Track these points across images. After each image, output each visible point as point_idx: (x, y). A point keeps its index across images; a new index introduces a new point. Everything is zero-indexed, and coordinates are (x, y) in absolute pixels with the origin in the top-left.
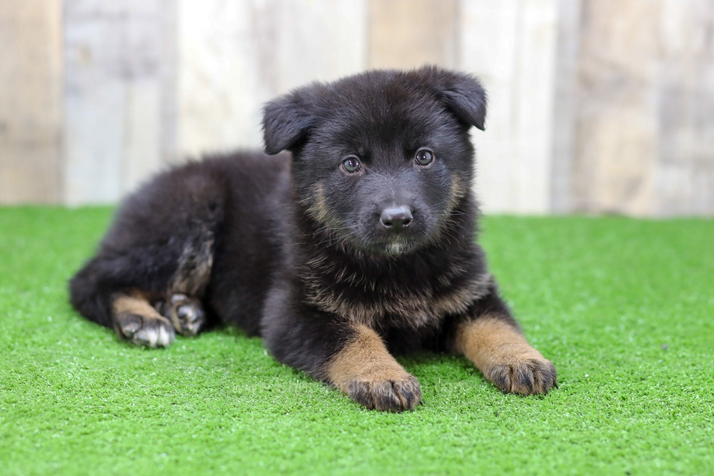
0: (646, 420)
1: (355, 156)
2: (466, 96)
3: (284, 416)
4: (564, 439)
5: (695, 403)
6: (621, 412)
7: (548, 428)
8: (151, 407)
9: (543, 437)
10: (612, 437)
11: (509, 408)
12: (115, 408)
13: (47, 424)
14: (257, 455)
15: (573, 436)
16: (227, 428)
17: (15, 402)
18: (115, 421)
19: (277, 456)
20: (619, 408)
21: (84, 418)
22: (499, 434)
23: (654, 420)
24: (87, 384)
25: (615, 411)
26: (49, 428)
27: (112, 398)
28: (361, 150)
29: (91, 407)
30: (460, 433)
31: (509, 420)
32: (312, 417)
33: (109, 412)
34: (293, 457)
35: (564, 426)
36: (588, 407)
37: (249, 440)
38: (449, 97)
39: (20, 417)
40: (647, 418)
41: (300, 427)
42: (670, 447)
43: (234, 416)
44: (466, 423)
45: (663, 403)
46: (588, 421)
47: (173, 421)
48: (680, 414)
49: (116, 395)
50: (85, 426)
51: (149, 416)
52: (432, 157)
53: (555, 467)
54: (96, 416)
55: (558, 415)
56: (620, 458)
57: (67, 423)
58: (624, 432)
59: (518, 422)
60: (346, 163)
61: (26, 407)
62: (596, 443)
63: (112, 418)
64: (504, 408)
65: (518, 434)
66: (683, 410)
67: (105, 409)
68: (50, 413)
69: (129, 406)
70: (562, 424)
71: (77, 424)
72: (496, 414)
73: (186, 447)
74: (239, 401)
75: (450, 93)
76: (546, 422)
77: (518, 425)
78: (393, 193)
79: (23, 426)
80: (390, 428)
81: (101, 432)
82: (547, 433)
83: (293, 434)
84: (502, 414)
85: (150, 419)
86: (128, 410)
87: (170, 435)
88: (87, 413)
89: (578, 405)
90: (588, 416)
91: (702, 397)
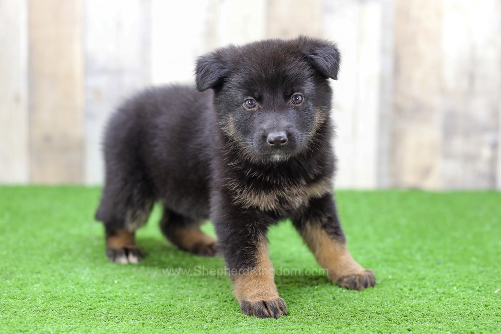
0: (423, 301)
1: (252, 98)
2: (324, 58)
3: (209, 300)
4: (373, 311)
5: (453, 292)
6: (408, 297)
7: (364, 306)
8: (130, 295)
9: (360, 311)
10: (402, 310)
11: (342, 295)
12: (108, 296)
13: (68, 304)
14: (190, 320)
15: (378, 310)
16: (174, 306)
17: (50, 292)
18: (108, 303)
19: (203, 321)
20: (407, 295)
21: (90, 301)
22: (335, 309)
23: (427, 301)
24: (93, 283)
25: (405, 296)
26: (69, 306)
27: (107, 290)
28: (256, 95)
29: (94, 295)
30: (312, 309)
31: (341, 301)
32: (224, 300)
33: (105, 297)
34: (212, 322)
35: (374, 304)
37: (186, 312)
38: (312, 59)
39: (52, 300)
40: (423, 300)
41: (217, 305)
42: (435, 316)
43: (179, 300)
44: (316, 303)
45: (434, 292)
46: (388, 302)
47: (143, 302)
48: (443, 298)
49: (109, 288)
50: (90, 305)
51: (129, 300)
52: (302, 99)
53: (366, 327)
54: (97, 300)
55: (371, 299)
56: (406, 322)
57: (80, 303)
58: (409, 308)
59: (346, 303)
60: (247, 102)
61: (56, 295)
62: (392, 313)
63: (106, 301)
64: (339, 295)
65: (346, 309)
66: (446, 296)
67: (103, 295)
68: (70, 298)
69: (117, 294)
71: (85, 304)
72: (334, 298)
73: (149, 316)
74: (182, 292)
75: (313, 56)
76: (364, 302)
77: (346, 304)
78: (275, 123)
79: (54, 304)
81: (100, 308)
82: (363, 308)
83: (213, 309)
84: (337, 298)
85: (129, 301)
86: (116, 296)
87: (140, 310)
88: (92, 298)
89: (383, 293)
90: (388, 299)
91: (457, 288)
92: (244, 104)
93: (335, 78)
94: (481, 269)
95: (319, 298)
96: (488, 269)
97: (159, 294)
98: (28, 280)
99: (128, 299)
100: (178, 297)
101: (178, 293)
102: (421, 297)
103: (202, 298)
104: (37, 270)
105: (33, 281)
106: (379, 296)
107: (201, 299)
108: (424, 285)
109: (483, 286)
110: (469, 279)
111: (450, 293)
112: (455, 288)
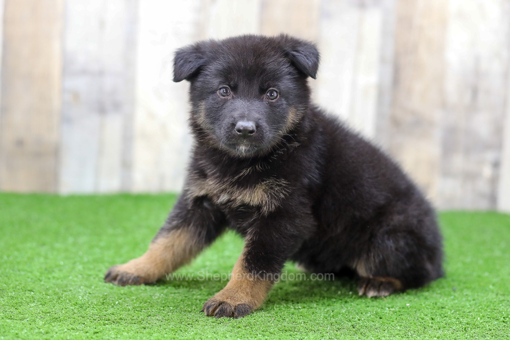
1: (227, 86)
2: (305, 56)
6: (432, 327)
7: (388, 335)
8: (135, 318)
11: (362, 324)
12: (112, 318)
18: (114, 326)
20: (430, 325)
21: (93, 324)
22: (357, 338)
24: (92, 303)
25: (428, 326)
27: (109, 312)
28: (232, 83)
29: (97, 317)
30: (333, 337)
31: (362, 330)
32: (238, 326)
33: (109, 320)
36: (411, 323)
38: (294, 56)
41: (231, 331)
43: (189, 324)
44: (335, 331)
45: (457, 322)
47: (150, 326)
48: (469, 329)
49: (111, 311)
52: (277, 95)
54: (101, 322)
55: (393, 328)
59: (368, 332)
60: (222, 91)
63: (111, 324)
64: (359, 323)
66: (470, 326)
67: (107, 318)
70: (396, 333)
72: (353, 327)
75: (295, 53)
76: (386, 332)
78: (247, 113)
80: (288, 333)
84: (357, 326)
85: (135, 325)
86: (121, 319)
88: (95, 320)
89: (404, 322)
90: (411, 329)
91: (481, 319)
92: (218, 92)
93: (314, 77)
94: (502, 298)
95: (338, 326)
96: (508, 298)
97: (167, 318)
98: (22, 299)
99: (133, 322)
100: (187, 322)
101: (186, 317)
102: (445, 327)
103: (213, 322)
104: (29, 289)
105: (28, 300)
106: (401, 325)
107: (212, 324)
108: (446, 315)
109: (508, 317)
110: (491, 309)
111: (474, 324)
112: (479, 318)
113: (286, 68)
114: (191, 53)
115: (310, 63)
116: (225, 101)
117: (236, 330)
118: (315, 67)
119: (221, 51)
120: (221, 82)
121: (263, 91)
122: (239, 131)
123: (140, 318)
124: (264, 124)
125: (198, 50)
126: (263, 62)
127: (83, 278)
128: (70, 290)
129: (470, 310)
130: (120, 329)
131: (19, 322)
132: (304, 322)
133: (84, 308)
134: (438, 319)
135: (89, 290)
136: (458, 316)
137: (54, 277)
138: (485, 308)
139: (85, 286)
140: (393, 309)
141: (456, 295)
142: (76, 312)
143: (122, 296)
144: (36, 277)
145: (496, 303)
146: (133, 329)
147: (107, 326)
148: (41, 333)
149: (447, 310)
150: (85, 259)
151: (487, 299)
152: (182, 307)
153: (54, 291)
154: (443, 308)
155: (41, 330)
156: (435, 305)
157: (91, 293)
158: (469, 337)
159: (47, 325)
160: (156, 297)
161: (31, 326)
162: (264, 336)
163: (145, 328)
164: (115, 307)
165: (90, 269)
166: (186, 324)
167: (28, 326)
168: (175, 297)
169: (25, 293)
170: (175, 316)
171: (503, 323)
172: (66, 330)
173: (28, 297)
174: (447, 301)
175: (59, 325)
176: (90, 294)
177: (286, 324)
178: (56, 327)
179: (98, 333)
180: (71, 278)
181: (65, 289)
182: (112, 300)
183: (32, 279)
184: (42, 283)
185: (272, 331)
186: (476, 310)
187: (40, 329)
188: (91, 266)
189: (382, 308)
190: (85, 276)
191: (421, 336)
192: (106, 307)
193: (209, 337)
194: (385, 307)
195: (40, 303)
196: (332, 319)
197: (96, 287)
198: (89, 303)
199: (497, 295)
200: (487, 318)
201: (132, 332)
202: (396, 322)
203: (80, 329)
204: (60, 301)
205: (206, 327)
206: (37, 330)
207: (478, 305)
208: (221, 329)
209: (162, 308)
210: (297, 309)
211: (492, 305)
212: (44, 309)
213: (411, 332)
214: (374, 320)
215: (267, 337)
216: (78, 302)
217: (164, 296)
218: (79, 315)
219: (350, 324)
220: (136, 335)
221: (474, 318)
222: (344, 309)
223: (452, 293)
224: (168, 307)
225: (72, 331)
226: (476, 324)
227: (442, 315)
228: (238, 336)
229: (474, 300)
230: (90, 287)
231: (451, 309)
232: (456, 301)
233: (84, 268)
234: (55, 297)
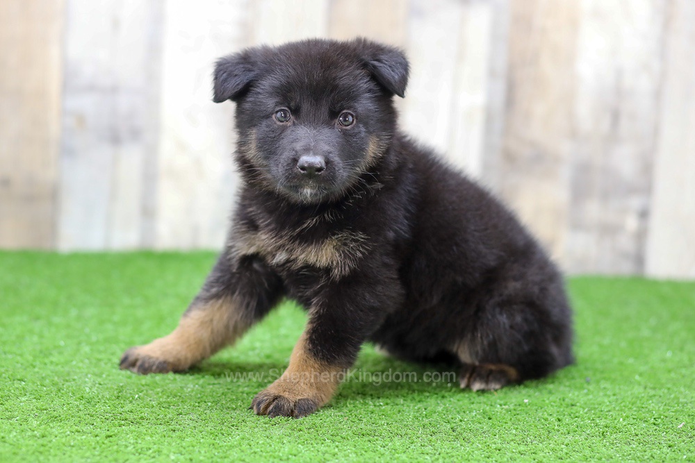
1: (286, 109)
2: (390, 67)
5: (620, 425)
6: (558, 431)
7: (499, 441)
8: (161, 417)
12: (130, 417)
16: (228, 435)
18: (133, 428)
20: (556, 428)
22: (459, 445)
24: (103, 396)
25: (554, 429)
27: (126, 408)
28: (292, 104)
29: (110, 415)
30: (426, 444)
31: (465, 435)
33: (126, 420)
36: (530, 425)
38: (374, 67)
40: (581, 435)
41: (290, 435)
43: (233, 426)
44: (429, 436)
45: (593, 425)
48: (608, 433)
49: (128, 407)
52: (353, 120)
59: (473, 437)
60: (279, 114)
64: (460, 425)
65: (474, 446)
66: (610, 430)
67: (122, 417)
69: (142, 415)
70: (511, 439)
72: (453, 430)
75: (376, 63)
76: (497, 437)
77: (473, 439)
78: (313, 144)
80: (366, 438)
82: (499, 446)
83: (285, 441)
84: (459, 429)
85: (161, 427)
86: (142, 418)
90: (531, 433)
91: (624, 420)
92: (274, 116)
93: (402, 95)
94: (652, 393)
95: (433, 429)
96: (660, 393)
97: (203, 417)
98: (10, 391)
99: (159, 422)
100: (231, 422)
101: (229, 416)
102: (575, 431)
103: (265, 423)
104: (19, 377)
105: (17, 392)
106: (517, 429)
107: (264, 425)
108: (577, 414)
109: (660, 418)
110: (638, 407)
111: (615, 427)
112: (621, 420)
113: (364, 84)
114: (238, 63)
115: (396, 77)
116: (284, 129)
117: (296, 434)
118: (404, 81)
119: (277, 61)
120: (277, 102)
121: (334, 114)
122: (303, 168)
123: (168, 417)
124: (336, 159)
125: (246, 59)
126: (334, 75)
127: (91, 363)
128: (74, 380)
129: (610, 408)
130: (141, 432)
131: (6, 421)
132: (388, 424)
133: (93, 403)
134: (567, 420)
135: (99, 380)
136: (593, 416)
137: (52, 363)
138: (630, 406)
139: (95, 374)
140: (507, 407)
141: (591, 388)
142: (82, 409)
143: (143, 388)
144: (28, 361)
145: (645, 400)
146: (159, 431)
147: (124, 427)
148: (35, 436)
149: (579, 409)
150: (94, 339)
151: (632, 394)
152: (224, 402)
153: (53, 381)
154: (573, 405)
155: (36, 432)
156: (562, 402)
157: (102, 383)
158: (608, 444)
159: (43, 427)
160: (189, 390)
161: (22, 427)
162: (333, 441)
163: (174, 431)
164: (134, 402)
165: (100, 352)
166: (230, 425)
167: (18, 427)
168: (214, 389)
169: (13, 384)
170: (215, 414)
171: (654, 426)
172: (68, 433)
173: (17, 388)
174: (578, 396)
175: (60, 426)
176: (100, 384)
177: (362, 426)
178: (56, 429)
179: (111, 436)
180: (74, 363)
181: (67, 378)
182: (131, 393)
183: (22, 364)
184: (36, 370)
185: (344, 435)
186: (617, 408)
187: (34, 431)
188: (102, 348)
189: (491, 405)
190: (94, 361)
191: (544, 443)
192: (122, 402)
193: (260, 442)
194: (495, 403)
195: (33, 397)
196: (424, 419)
197: (109, 375)
198: (100, 397)
199: (645, 388)
200: (631, 419)
201: (157, 436)
202: (510, 423)
203: (88, 431)
204: (60, 394)
205: (256, 430)
206: (29, 433)
207: (620, 401)
208: (277, 432)
209: (197, 404)
210: (378, 406)
211: (638, 402)
212: (40, 404)
213: (531, 437)
214: (481, 421)
215: (337, 443)
216: (84, 395)
217: (200, 388)
218: (86, 412)
219: (449, 426)
220: (162, 440)
221: (615, 419)
222: (441, 406)
223: (585, 385)
224: (205, 402)
225: (77, 433)
226: (618, 426)
227: (572, 415)
228: (299, 441)
229: (614, 395)
230: (100, 375)
231: (584, 406)
232: (591, 397)
233: (92, 350)
234: (54, 389)
